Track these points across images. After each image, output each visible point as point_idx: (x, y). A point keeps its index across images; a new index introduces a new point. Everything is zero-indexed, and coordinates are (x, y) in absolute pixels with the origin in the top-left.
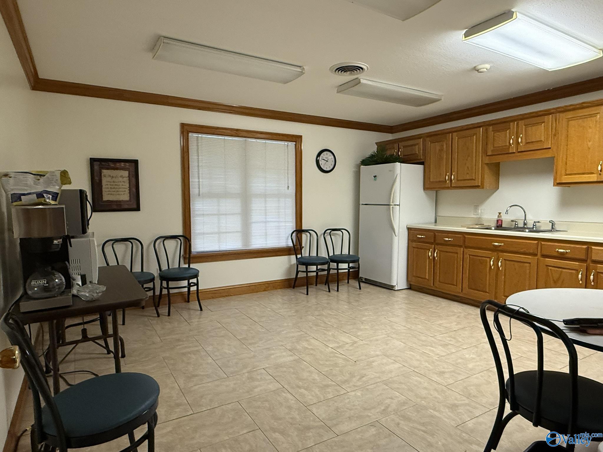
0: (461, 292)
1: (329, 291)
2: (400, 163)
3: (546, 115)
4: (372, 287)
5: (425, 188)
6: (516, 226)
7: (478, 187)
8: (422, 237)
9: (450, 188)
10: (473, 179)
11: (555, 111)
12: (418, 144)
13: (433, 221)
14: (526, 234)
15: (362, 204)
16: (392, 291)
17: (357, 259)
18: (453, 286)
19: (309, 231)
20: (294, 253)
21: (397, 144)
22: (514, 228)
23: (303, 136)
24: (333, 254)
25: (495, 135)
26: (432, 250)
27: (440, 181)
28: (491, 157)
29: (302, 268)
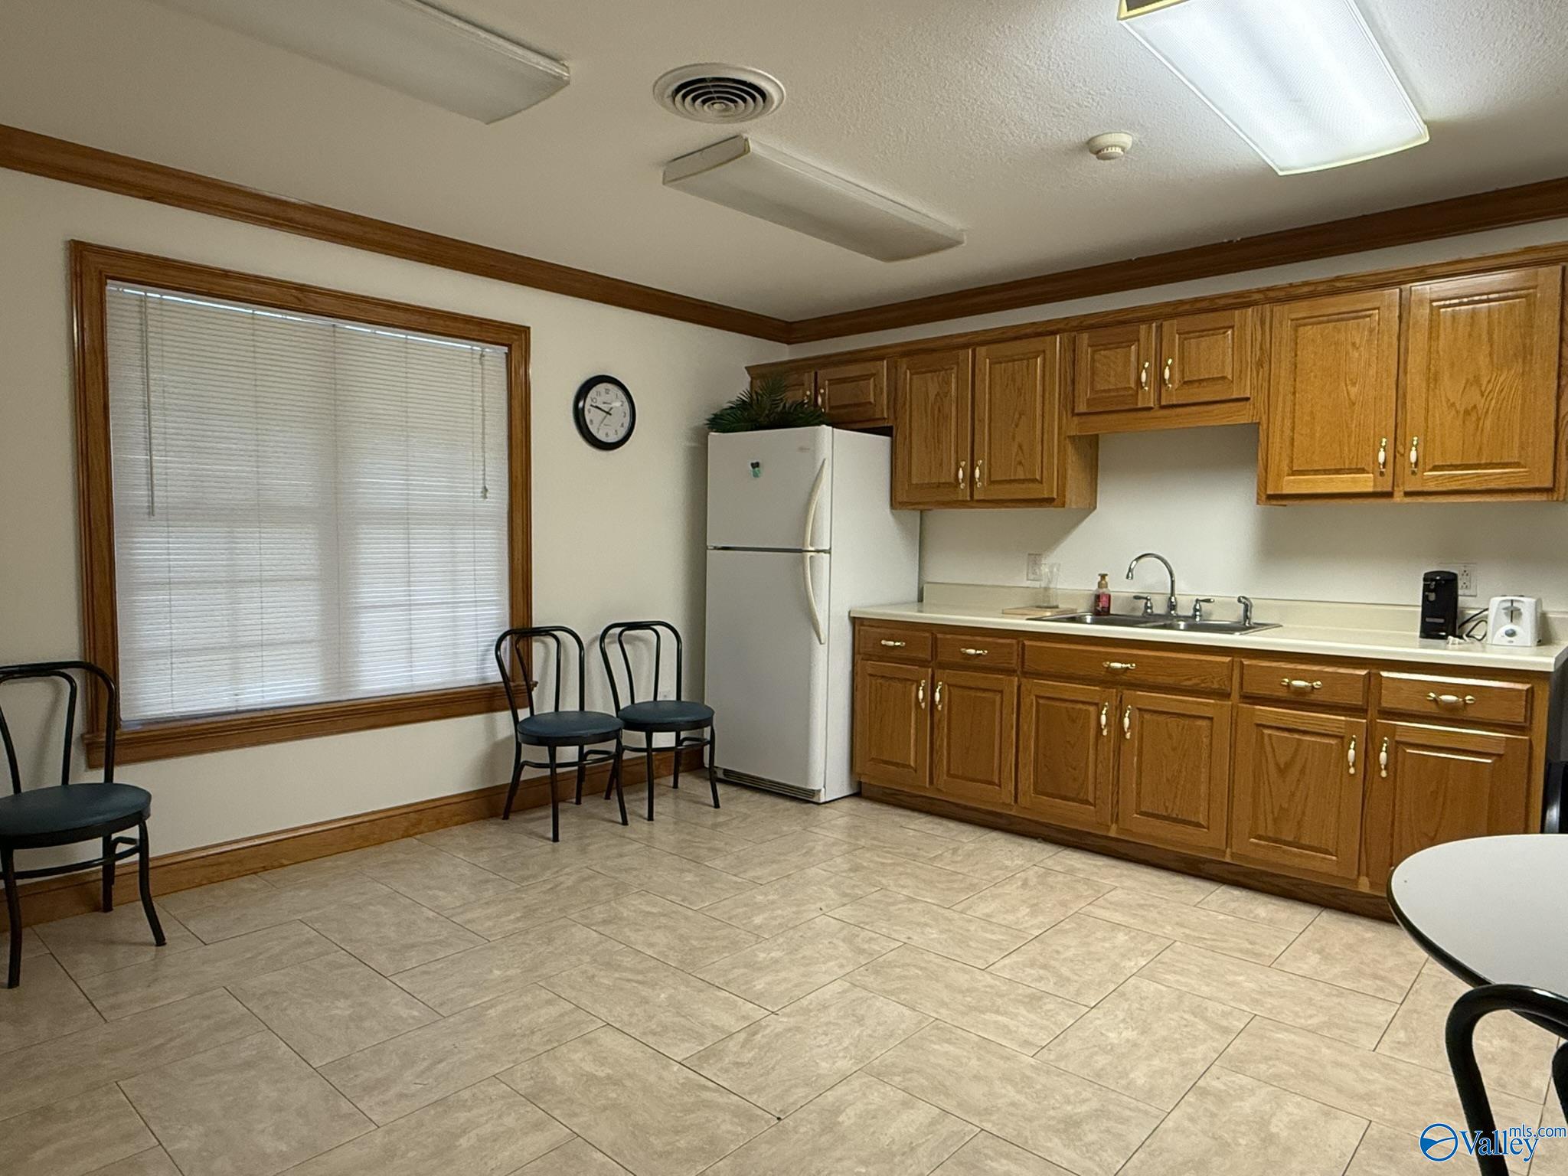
0: (1013, 803)
1: (625, 823)
2: (830, 428)
3: (1235, 309)
4: (747, 795)
5: (895, 503)
6: (1149, 611)
7: (1048, 501)
8: (897, 644)
9: (970, 504)
10: (1034, 480)
11: (1260, 296)
12: (873, 375)
13: (915, 595)
14: (1180, 635)
15: (715, 548)
16: (812, 805)
17: (707, 716)
18: (990, 787)
19: (555, 633)
20: (507, 702)
21: (813, 374)
22: (1143, 616)
23: (532, 330)
24: (629, 703)
25: (1097, 357)
26: (926, 683)
27: (939, 485)
28: (1084, 419)
29: (536, 754)
